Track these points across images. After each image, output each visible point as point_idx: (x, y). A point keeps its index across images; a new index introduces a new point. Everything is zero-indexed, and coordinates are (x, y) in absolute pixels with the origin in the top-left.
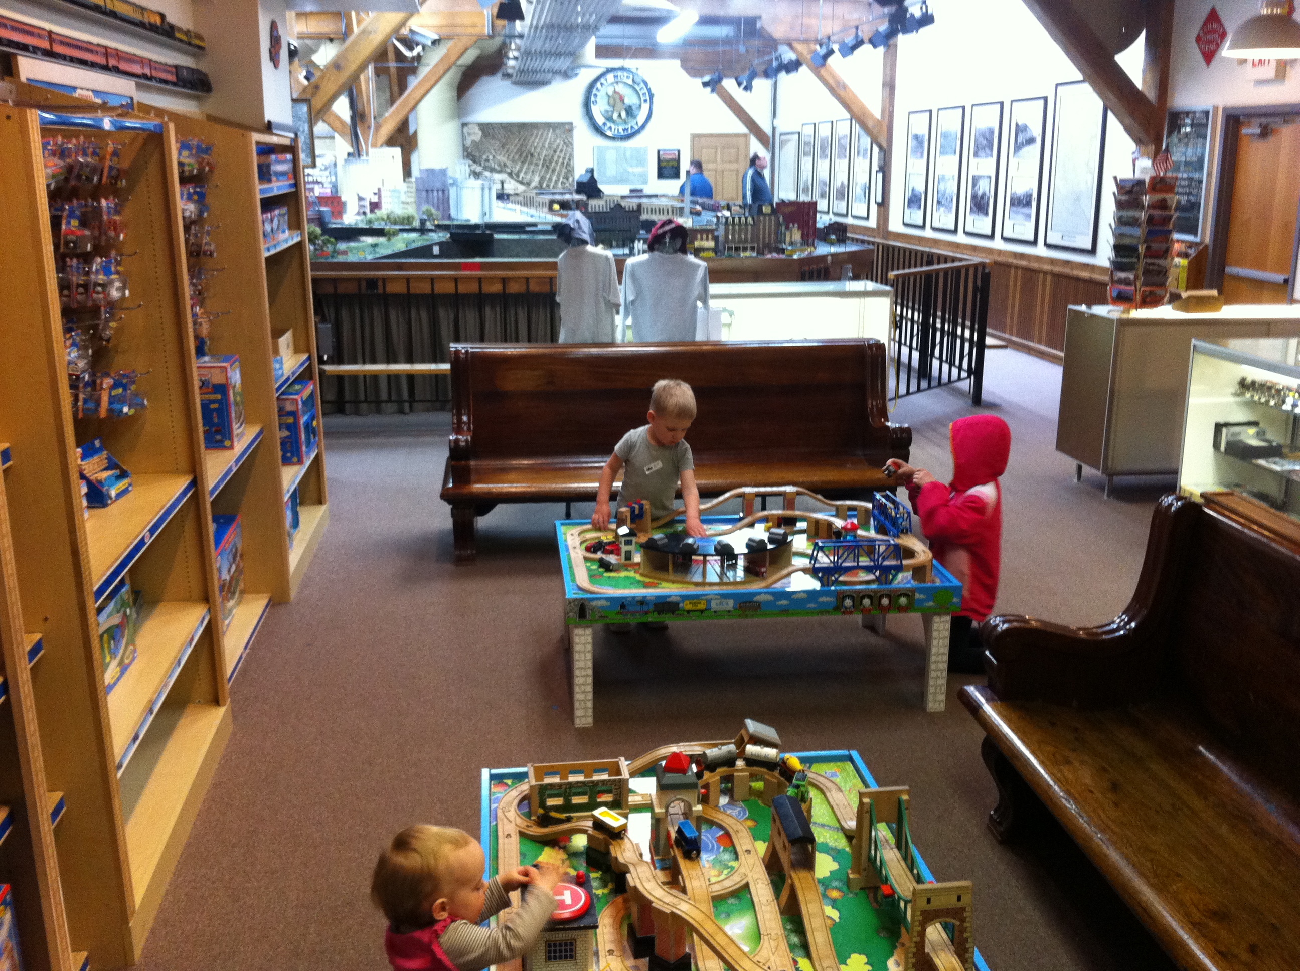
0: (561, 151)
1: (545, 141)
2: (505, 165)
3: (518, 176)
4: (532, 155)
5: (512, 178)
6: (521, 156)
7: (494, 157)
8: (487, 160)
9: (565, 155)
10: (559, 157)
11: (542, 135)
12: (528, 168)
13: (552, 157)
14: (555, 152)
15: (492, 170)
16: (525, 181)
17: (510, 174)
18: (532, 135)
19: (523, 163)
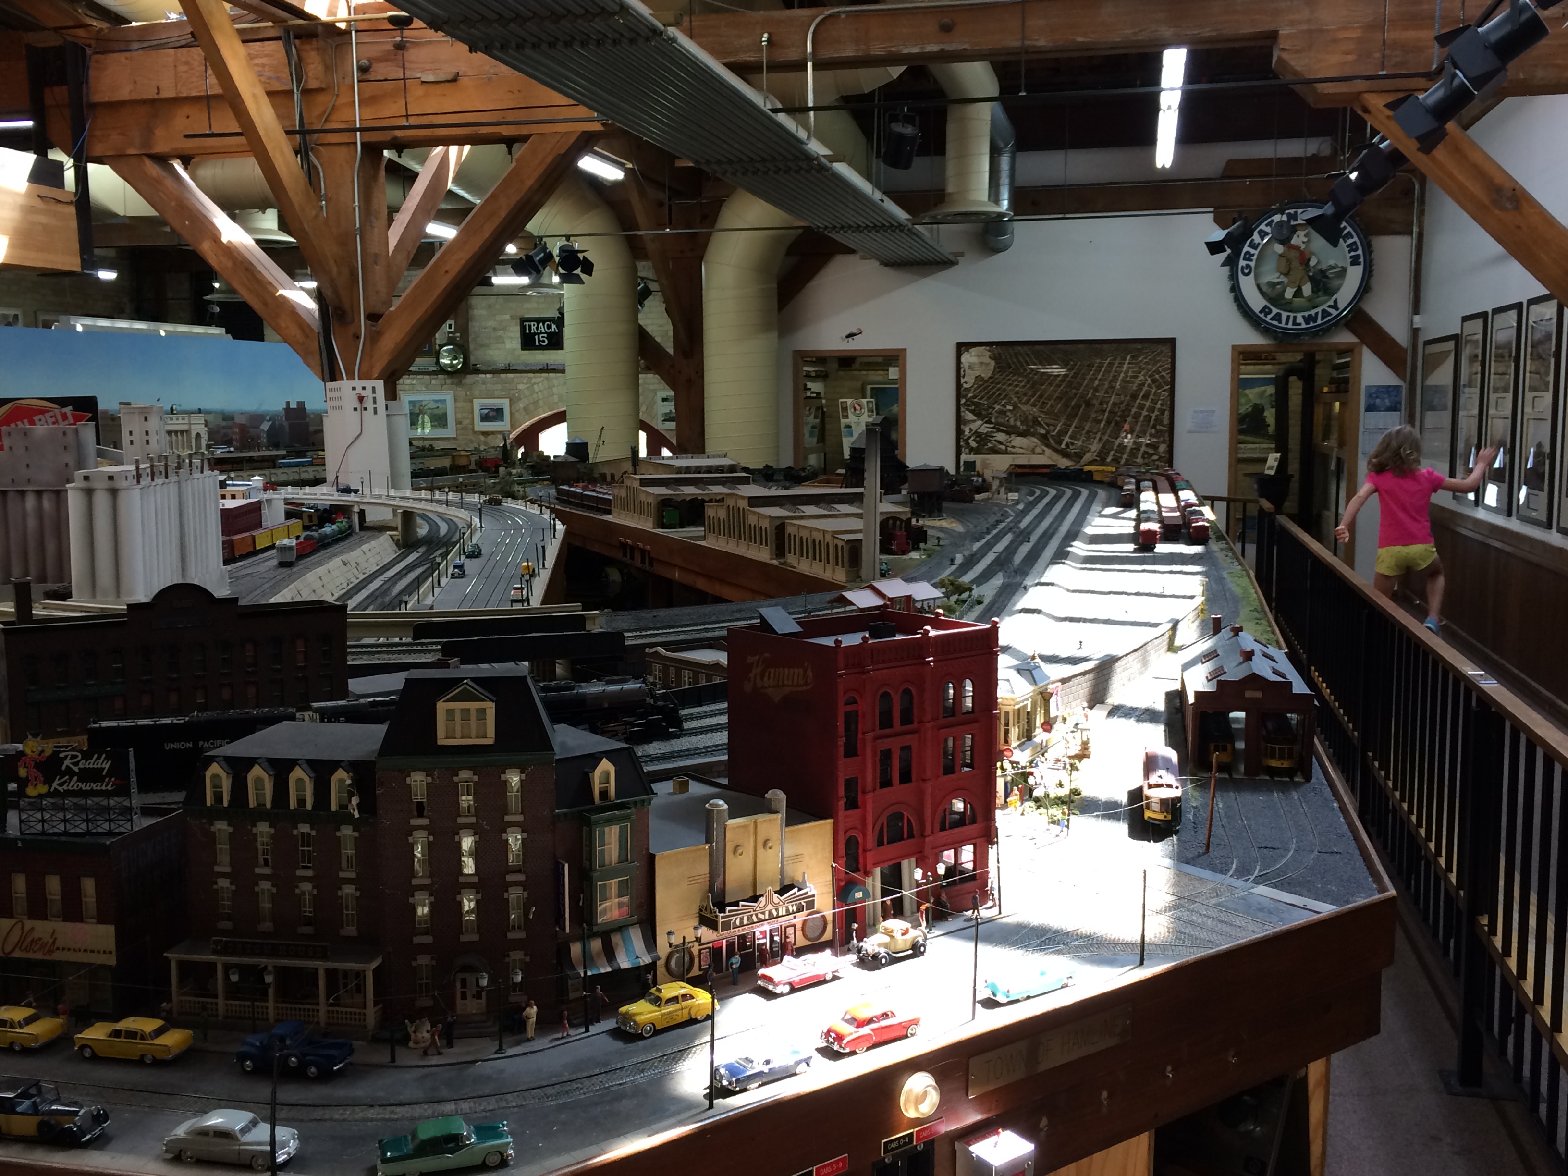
0: (1145, 397)
1: (1115, 378)
2: (1036, 422)
3: (1060, 443)
4: (1088, 404)
5: (1048, 446)
6: (1066, 406)
7: (1015, 407)
8: (1003, 413)
9: (1154, 402)
10: (1141, 407)
11: (1111, 364)
12: (1080, 428)
13: (1129, 406)
14: (1134, 397)
15: (1011, 431)
16: (1072, 450)
17: (1044, 439)
18: (1090, 366)
19: (1071, 417)
